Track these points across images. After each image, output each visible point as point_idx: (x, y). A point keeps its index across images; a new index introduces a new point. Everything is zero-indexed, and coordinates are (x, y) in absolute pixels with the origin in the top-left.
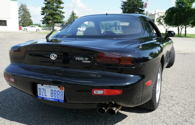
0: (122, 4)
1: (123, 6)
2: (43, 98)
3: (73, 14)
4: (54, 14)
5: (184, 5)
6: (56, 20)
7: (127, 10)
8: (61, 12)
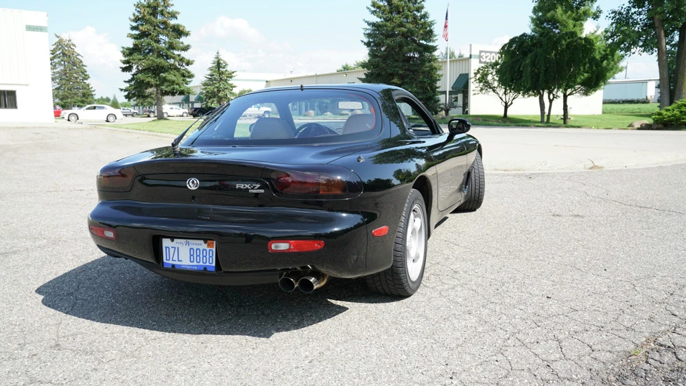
0: (367, 29)
1: (369, 35)
2: (173, 266)
3: (219, 64)
4: (162, 68)
5: (557, 28)
6: (167, 87)
7: (383, 49)
8: (182, 60)
